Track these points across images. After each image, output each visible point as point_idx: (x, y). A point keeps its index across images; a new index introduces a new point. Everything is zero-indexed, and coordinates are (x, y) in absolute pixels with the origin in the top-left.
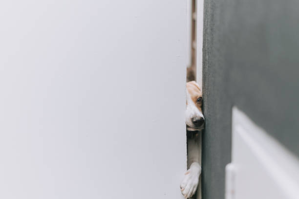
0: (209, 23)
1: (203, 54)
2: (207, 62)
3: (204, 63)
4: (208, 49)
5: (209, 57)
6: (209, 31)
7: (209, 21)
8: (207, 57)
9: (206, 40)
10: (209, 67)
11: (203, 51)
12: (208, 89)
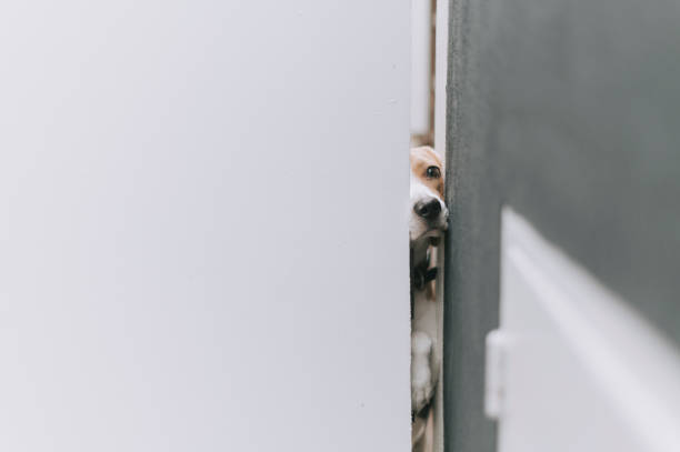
0: (459, 29)
1: (448, 97)
2: (455, 115)
3: (449, 117)
4: (457, 85)
5: (459, 104)
6: (459, 44)
7: (460, 21)
8: (455, 103)
9: (454, 68)
10: (458, 124)
11: (447, 91)
12: (456, 174)
